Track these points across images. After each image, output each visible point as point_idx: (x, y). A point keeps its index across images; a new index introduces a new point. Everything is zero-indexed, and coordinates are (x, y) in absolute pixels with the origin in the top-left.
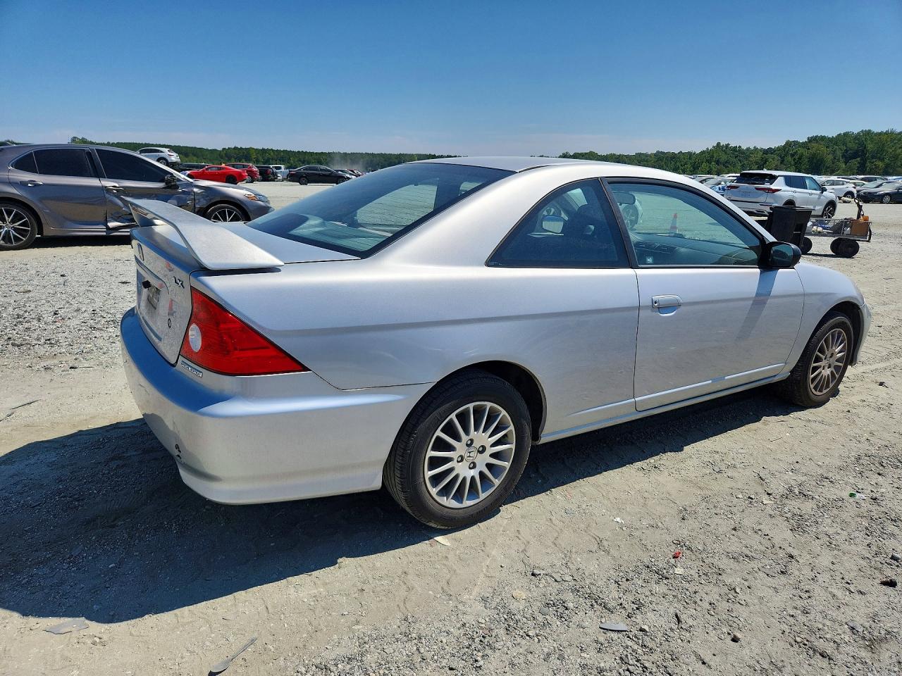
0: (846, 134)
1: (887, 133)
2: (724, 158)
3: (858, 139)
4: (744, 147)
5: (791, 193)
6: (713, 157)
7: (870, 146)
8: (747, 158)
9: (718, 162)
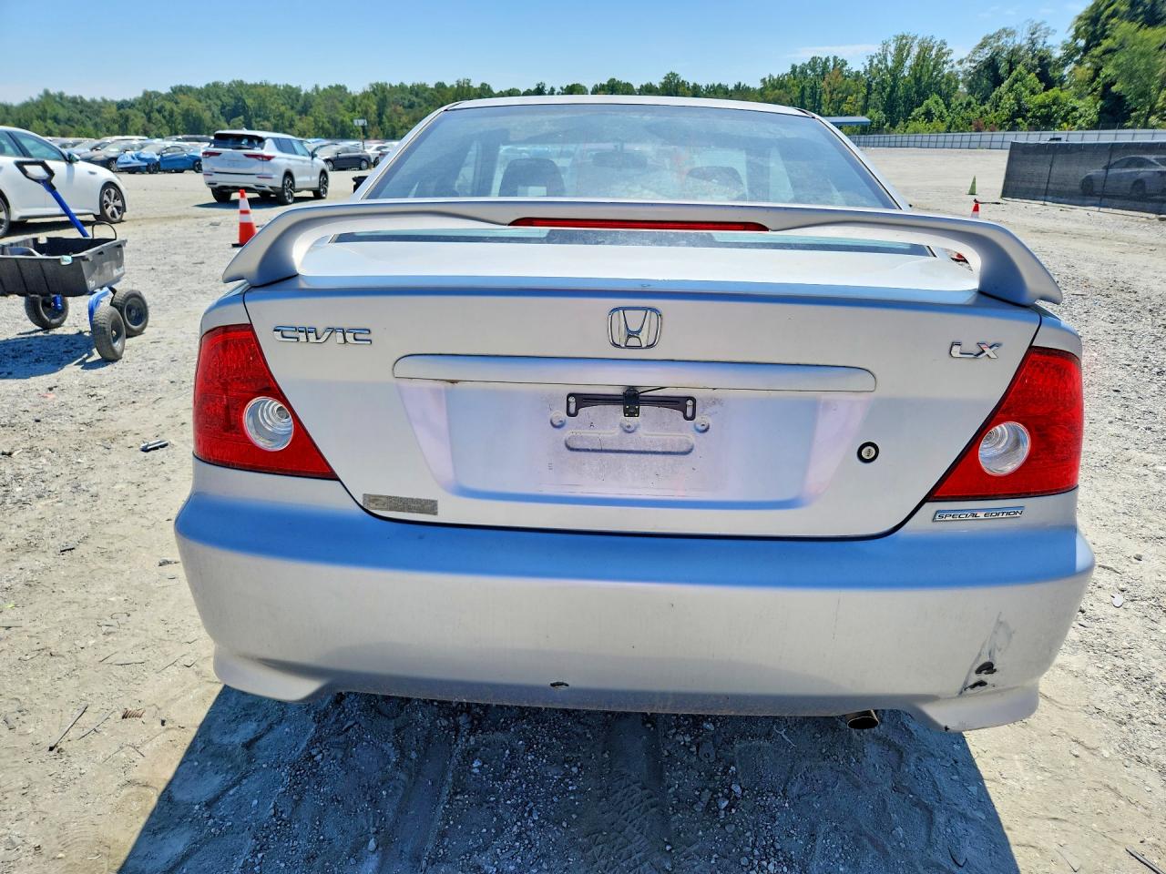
0: (216, 85)
1: (261, 85)
2: (62, 114)
3: (232, 92)
4: (87, 98)
5: (286, 161)
6: (45, 111)
7: (249, 102)
8: (98, 113)
9: (56, 120)
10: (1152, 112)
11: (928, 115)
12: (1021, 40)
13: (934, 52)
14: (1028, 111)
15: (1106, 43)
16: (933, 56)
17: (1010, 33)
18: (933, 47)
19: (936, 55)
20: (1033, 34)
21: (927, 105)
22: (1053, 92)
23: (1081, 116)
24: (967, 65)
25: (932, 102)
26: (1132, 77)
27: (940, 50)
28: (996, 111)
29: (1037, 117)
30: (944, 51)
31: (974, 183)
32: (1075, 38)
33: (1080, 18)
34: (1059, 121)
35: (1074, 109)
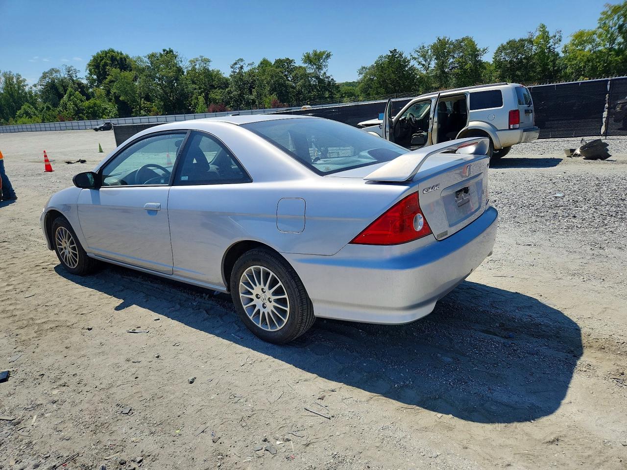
10: (141, 109)
11: (27, 114)
12: (63, 74)
13: (15, 80)
14: (83, 110)
15: (109, 78)
16: (15, 82)
17: (57, 71)
18: (13, 77)
19: (17, 81)
20: (69, 72)
21: (24, 109)
22: (92, 101)
23: (110, 112)
24: (39, 87)
25: (25, 107)
26: (126, 93)
27: (18, 78)
28: (67, 111)
29: (90, 113)
30: (20, 79)
31: (100, 146)
32: (91, 74)
33: (89, 65)
34: (101, 115)
35: (106, 109)
